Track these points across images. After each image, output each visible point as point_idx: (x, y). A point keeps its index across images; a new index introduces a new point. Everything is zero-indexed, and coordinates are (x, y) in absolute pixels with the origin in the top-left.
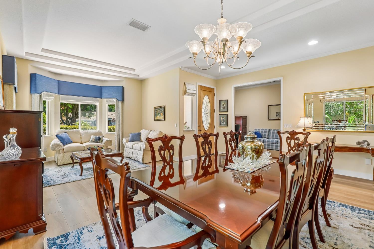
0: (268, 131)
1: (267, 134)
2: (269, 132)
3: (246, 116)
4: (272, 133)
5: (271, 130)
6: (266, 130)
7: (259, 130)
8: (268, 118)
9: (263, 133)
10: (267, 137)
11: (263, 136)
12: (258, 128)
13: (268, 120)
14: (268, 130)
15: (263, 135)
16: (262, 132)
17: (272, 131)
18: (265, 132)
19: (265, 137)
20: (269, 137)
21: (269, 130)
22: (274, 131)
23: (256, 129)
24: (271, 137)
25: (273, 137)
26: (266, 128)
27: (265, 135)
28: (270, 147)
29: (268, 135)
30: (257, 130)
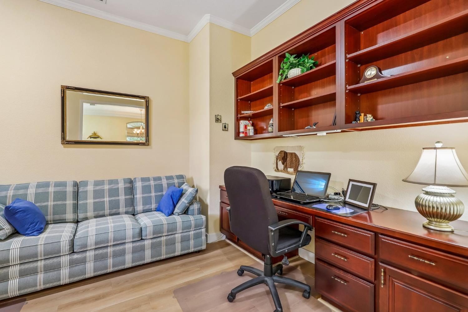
0: (70, 189)
1: (70, 202)
2: (76, 195)
4: (90, 195)
5: (85, 183)
6: (64, 184)
7: (21, 192)
8: (63, 138)
9: (51, 203)
10: (70, 216)
11: (49, 217)
13: (62, 146)
14: (70, 184)
15: (50, 210)
16: (41, 196)
17: (90, 188)
18: (60, 196)
19: (58, 217)
20: (81, 216)
21: (77, 185)
22: (100, 188)
23: (2, 188)
24: (90, 213)
25: (101, 213)
27: (62, 209)
28: (110, 261)
29: (76, 208)
30: (10, 193)
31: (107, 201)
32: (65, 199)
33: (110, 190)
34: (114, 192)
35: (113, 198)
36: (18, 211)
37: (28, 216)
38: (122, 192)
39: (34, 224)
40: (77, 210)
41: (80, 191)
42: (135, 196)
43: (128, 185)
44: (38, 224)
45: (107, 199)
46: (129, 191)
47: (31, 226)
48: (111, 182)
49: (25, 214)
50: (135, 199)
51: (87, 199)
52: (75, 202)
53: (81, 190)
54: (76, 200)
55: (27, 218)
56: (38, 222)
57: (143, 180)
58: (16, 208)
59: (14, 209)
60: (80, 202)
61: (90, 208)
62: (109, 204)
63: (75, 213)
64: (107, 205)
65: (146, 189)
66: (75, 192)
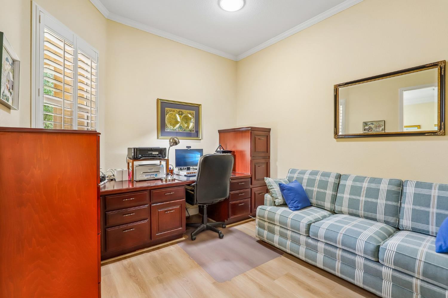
0: (332, 180)
1: (329, 192)
2: (337, 187)
3: (270, 129)
4: (348, 189)
5: (347, 177)
6: (328, 175)
7: (301, 176)
8: (336, 133)
9: (315, 189)
10: (328, 204)
11: (314, 201)
12: (300, 168)
14: (333, 175)
15: (315, 194)
16: (311, 182)
18: (323, 185)
19: (320, 203)
20: (337, 208)
21: (339, 177)
22: (358, 184)
23: (293, 171)
24: (345, 209)
25: (355, 212)
26: (327, 170)
27: (321, 196)
29: (334, 199)
30: (296, 175)
31: (362, 201)
32: (326, 189)
33: (368, 189)
34: (373, 193)
35: (370, 200)
36: (285, 188)
37: (290, 194)
38: (383, 195)
39: (294, 201)
40: (335, 201)
41: (340, 184)
42: (403, 205)
43: (395, 188)
44: (296, 202)
45: (363, 198)
46: (393, 195)
47: (291, 202)
48: (373, 180)
49: (289, 192)
50: (402, 209)
51: (344, 193)
52: (334, 193)
53: (342, 182)
54: (335, 192)
55: (290, 195)
56: (297, 200)
57: (419, 185)
58: (284, 186)
59: (283, 187)
60: (338, 195)
61: (345, 203)
62: (365, 204)
63: (333, 203)
64: (361, 206)
65: (420, 199)
66: (336, 184)
